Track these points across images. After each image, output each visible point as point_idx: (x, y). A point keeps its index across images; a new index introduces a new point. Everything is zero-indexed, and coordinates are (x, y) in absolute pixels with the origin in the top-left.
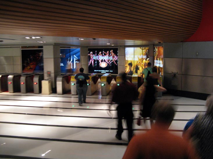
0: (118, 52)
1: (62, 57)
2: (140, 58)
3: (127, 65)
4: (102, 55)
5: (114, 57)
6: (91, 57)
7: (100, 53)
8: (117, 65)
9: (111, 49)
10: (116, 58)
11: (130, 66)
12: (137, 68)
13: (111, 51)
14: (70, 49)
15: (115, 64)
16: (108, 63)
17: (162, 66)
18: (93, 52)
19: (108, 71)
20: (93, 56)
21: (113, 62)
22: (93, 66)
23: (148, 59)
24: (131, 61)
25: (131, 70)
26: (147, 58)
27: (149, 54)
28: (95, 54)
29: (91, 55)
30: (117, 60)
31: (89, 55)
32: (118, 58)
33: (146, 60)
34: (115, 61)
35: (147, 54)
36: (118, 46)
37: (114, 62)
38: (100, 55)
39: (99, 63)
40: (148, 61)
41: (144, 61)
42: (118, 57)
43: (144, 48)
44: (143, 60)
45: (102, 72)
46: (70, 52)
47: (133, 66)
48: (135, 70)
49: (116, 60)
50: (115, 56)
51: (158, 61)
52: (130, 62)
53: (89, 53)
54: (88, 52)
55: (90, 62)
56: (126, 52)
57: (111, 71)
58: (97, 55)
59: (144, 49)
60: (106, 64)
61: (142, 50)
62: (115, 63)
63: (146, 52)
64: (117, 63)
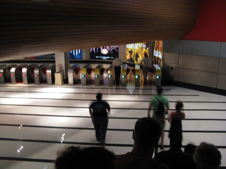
2: (140, 47)
3: (127, 52)
8: (117, 52)
11: (130, 53)
12: (137, 56)
15: (116, 52)
16: (109, 50)
17: (160, 57)
19: (109, 58)
21: (114, 49)
22: (95, 52)
23: (148, 48)
24: (132, 49)
25: (131, 57)
27: (148, 44)
30: (118, 47)
33: (146, 49)
34: (116, 48)
37: (115, 49)
39: (101, 49)
40: (148, 50)
41: (144, 50)
45: (103, 59)
47: (133, 54)
48: (135, 57)
51: (157, 51)
52: (130, 50)
55: (92, 49)
57: (112, 58)
60: (107, 51)
62: (116, 50)
64: (118, 50)
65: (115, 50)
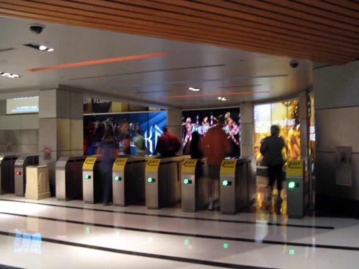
0: (240, 115)
1: (133, 129)
2: (283, 127)
4: (210, 123)
5: (232, 127)
6: (189, 130)
7: (206, 119)
8: (238, 143)
9: (226, 111)
10: (236, 130)
13: (226, 116)
14: (148, 113)
15: (236, 143)
18: (192, 119)
20: (192, 128)
21: (231, 137)
23: (298, 126)
26: (295, 126)
27: (299, 115)
28: (195, 122)
29: (188, 125)
30: (238, 134)
31: (184, 124)
32: (240, 129)
33: (294, 129)
34: (235, 136)
35: (295, 114)
36: (239, 104)
37: (233, 137)
38: (205, 123)
40: (299, 130)
41: (291, 132)
42: (240, 126)
43: (289, 102)
44: (289, 129)
46: (148, 119)
49: (236, 133)
50: (234, 125)
53: (185, 121)
54: (183, 118)
55: (186, 140)
56: (255, 114)
58: (200, 124)
59: (291, 104)
61: (285, 108)
62: (235, 141)
63: (294, 111)
64: (238, 140)
65: (232, 141)
